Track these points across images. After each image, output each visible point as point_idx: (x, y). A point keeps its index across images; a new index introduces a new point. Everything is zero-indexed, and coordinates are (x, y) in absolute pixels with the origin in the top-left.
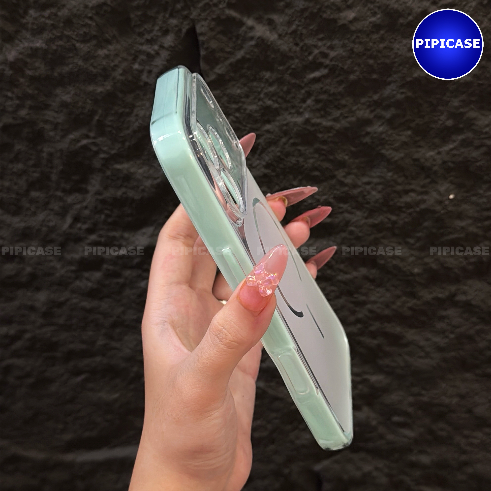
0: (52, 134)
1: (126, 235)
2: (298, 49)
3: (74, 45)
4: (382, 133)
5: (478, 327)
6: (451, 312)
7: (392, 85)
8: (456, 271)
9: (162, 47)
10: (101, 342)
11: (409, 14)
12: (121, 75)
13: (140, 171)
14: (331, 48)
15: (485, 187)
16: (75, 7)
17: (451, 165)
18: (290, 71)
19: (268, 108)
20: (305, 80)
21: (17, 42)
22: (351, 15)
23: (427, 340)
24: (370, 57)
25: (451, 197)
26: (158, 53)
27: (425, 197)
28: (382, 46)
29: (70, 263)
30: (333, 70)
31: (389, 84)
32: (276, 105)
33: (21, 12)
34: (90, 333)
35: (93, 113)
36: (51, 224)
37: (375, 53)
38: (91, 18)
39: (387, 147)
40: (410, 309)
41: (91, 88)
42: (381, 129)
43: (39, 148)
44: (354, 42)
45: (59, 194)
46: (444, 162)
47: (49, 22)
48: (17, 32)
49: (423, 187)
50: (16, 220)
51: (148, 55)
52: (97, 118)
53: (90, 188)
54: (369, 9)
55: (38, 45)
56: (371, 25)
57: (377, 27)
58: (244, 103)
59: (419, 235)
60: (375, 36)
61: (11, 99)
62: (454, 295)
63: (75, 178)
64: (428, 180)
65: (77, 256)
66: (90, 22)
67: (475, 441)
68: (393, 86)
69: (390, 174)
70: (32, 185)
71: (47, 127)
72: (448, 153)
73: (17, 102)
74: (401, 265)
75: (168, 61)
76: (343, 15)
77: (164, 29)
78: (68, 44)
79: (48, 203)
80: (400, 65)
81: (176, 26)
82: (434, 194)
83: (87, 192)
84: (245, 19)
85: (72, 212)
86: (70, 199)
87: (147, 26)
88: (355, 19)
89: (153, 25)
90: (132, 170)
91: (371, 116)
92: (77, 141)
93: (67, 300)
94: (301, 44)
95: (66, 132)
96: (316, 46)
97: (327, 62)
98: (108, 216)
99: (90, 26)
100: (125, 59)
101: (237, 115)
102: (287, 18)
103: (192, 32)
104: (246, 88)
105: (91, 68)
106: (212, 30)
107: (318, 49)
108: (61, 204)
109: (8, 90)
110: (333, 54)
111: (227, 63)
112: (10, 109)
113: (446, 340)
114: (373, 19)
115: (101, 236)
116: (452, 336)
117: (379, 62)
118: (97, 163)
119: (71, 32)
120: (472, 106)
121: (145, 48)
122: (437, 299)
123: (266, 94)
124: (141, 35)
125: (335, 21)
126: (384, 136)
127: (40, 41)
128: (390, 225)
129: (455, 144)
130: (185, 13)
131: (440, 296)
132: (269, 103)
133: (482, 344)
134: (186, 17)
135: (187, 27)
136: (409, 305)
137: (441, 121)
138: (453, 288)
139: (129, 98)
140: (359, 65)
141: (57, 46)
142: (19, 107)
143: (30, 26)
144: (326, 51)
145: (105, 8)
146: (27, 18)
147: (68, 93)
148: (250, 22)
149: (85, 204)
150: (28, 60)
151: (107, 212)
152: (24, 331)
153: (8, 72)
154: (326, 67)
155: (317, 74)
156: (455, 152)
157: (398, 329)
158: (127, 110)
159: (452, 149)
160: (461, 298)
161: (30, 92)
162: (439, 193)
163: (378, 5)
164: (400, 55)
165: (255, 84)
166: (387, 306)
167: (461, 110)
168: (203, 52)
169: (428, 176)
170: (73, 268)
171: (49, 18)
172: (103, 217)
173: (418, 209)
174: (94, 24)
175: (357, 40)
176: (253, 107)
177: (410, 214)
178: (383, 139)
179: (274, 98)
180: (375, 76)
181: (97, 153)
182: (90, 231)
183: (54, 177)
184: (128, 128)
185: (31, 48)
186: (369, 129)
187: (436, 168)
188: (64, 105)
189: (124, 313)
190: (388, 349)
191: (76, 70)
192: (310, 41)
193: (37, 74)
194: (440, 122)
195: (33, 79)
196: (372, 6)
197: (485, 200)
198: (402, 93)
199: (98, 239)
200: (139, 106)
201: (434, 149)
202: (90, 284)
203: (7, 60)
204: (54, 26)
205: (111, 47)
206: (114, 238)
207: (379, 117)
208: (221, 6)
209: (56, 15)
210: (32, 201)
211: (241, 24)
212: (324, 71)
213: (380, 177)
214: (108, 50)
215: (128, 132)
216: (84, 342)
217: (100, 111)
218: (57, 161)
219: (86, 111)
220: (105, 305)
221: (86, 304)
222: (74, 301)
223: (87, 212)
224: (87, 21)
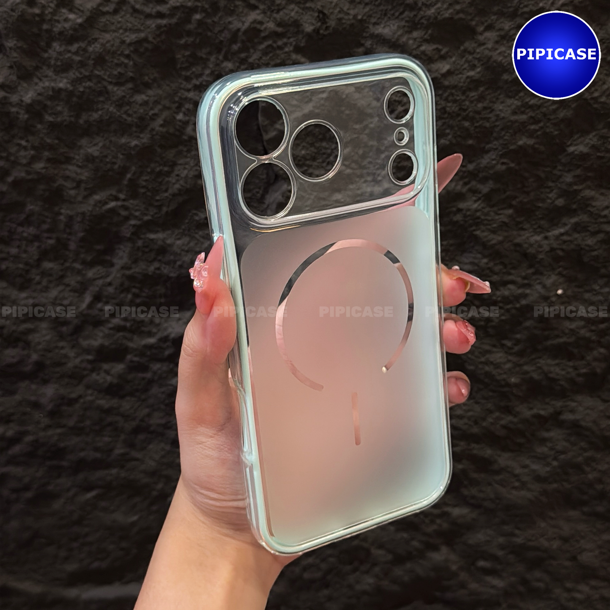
0: (72, 192)
3: (105, 87)
4: (477, 211)
5: (586, 454)
6: (555, 434)
7: (491, 153)
8: (562, 383)
10: (119, 450)
12: (161, 126)
13: (179, 242)
15: (601, 282)
16: (108, 41)
17: (560, 253)
21: (36, 80)
22: (444, 67)
23: (525, 467)
24: (465, 119)
25: (560, 292)
27: (528, 291)
28: (480, 105)
29: (87, 351)
31: (488, 152)
33: (43, 44)
34: (107, 439)
35: (124, 170)
37: (471, 114)
38: (128, 57)
39: (483, 227)
40: (504, 427)
41: (123, 140)
42: (475, 206)
43: (56, 209)
44: (446, 100)
45: (77, 266)
46: (552, 250)
47: (77, 58)
48: (37, 68)
49: (525, 278)
50: (24, 295)
52: (129, 176)
53: (115, 261)
54: (467, 61)
55: (61, 85)
56: (468, 80)
57: (475, 83)
58: (310, 166)
59: (518, 336)
60: (473, 94)
61: (25, 148)
62: (559, 413)
63: (98, 247)
64: (531, 271)
65: (96, 343)
66: (126, 61)
67: (579, 596)
68: (492, 155)
69: (485, 260)
70: (44, 255)
71: (68, 184)
72: (557, 238)
73: (32, 152)
74: (494, 372)
77: (216, 73)
78: (99, 85)
79: (62, 277)
80: (502, 129)
82: (539, 287)
83: (112, 265)
85: (93, 289)
86: (90, 274)
87: (196, 69)
88: (449, 73)
89: (203, 69)
90: (169, 242)
91: (464, 190)
92: (103, 203)
93: (80, 397)
95: (92, 192)
96: (399, 102)
98: (136, 295)
99: (126, 66)
100: (165, 108)
104: (313, 149)
105: (124, 116)
107: (402, 106)
108: (79, 278)
109: (21, 138)
112: (24, 161)
113: (548, 469)
114: (471, 73)
116: (555, 463)
117: (477, 124)
118: (126, 231)
119: (103, 72)
120: (589, 183)
122: (538, 416)
124: (188, 79)
126: (478, 214)
127: (65, 80)
128: (482, 323)
129: (567, 228)
130: (243, 55)
131: (542, 413)
133: (592, 476)
136: (503, 422)
137: (550, 199)
138: (559, 404)
139: (170, 154)
140: (451, 127)
141: (85, 87)
142: (34, 159)
143: (53, 62)
145: (146, 45)
146: (50, 51)
147: (95, 145)
149: (108, 280)
150: (49, 103)
151: (135, 290)
152: (26, 433)
153: (24, 116)
156: (565, 238)
157: (488, 452)
158: (166, 169)
159: (562, 234)
160: (567, 416)
161: (48, 141)
162: (544, 286)
163: (478, 56)
164: (503, 118)
165: (324, 144)
166: (476, 423)
167: (575, 187)
169: (531, 266)
170: (90, 357)
171: (76, 53)
172: (130, 296)
173: (518, 306)
174: (131, 63)
175: (450, 98)
177: (508, 311)
178: (478, 218)
180: (470, 142)
181: (127, 218)
183: (72, 246)
184: (166, 191)
185: (53, 89)
186: (462, 205)
187: (541, 256)
188: (90, 159)
189: (149, 415)
190: (475, 475)
191: (107, 117)
193: (59, 119)
194: (549, 201)
195: (53, 126)
196: (470, 58)
197: (601, 298)
198: (503, 163)
199: (122, 323)
200: (181, 164)
201: (541, 233)
202: (109, 378)
203: (22, 101)
204: (82, 64)
205: (150, 92)
207: (474, 191)
208: (287, 50)
209: (85, 50)
210: (43, 274)
213: (472, 263)
214: (147, 96)
215: (166, 194)
216: (96, 449)
217: (133, 168)
218: (76, 227)
219: (116, 167)
220: (126, 405)
221: (104, 402)
222: (89, 398)
223: (111, 290)
224: (122, 59)
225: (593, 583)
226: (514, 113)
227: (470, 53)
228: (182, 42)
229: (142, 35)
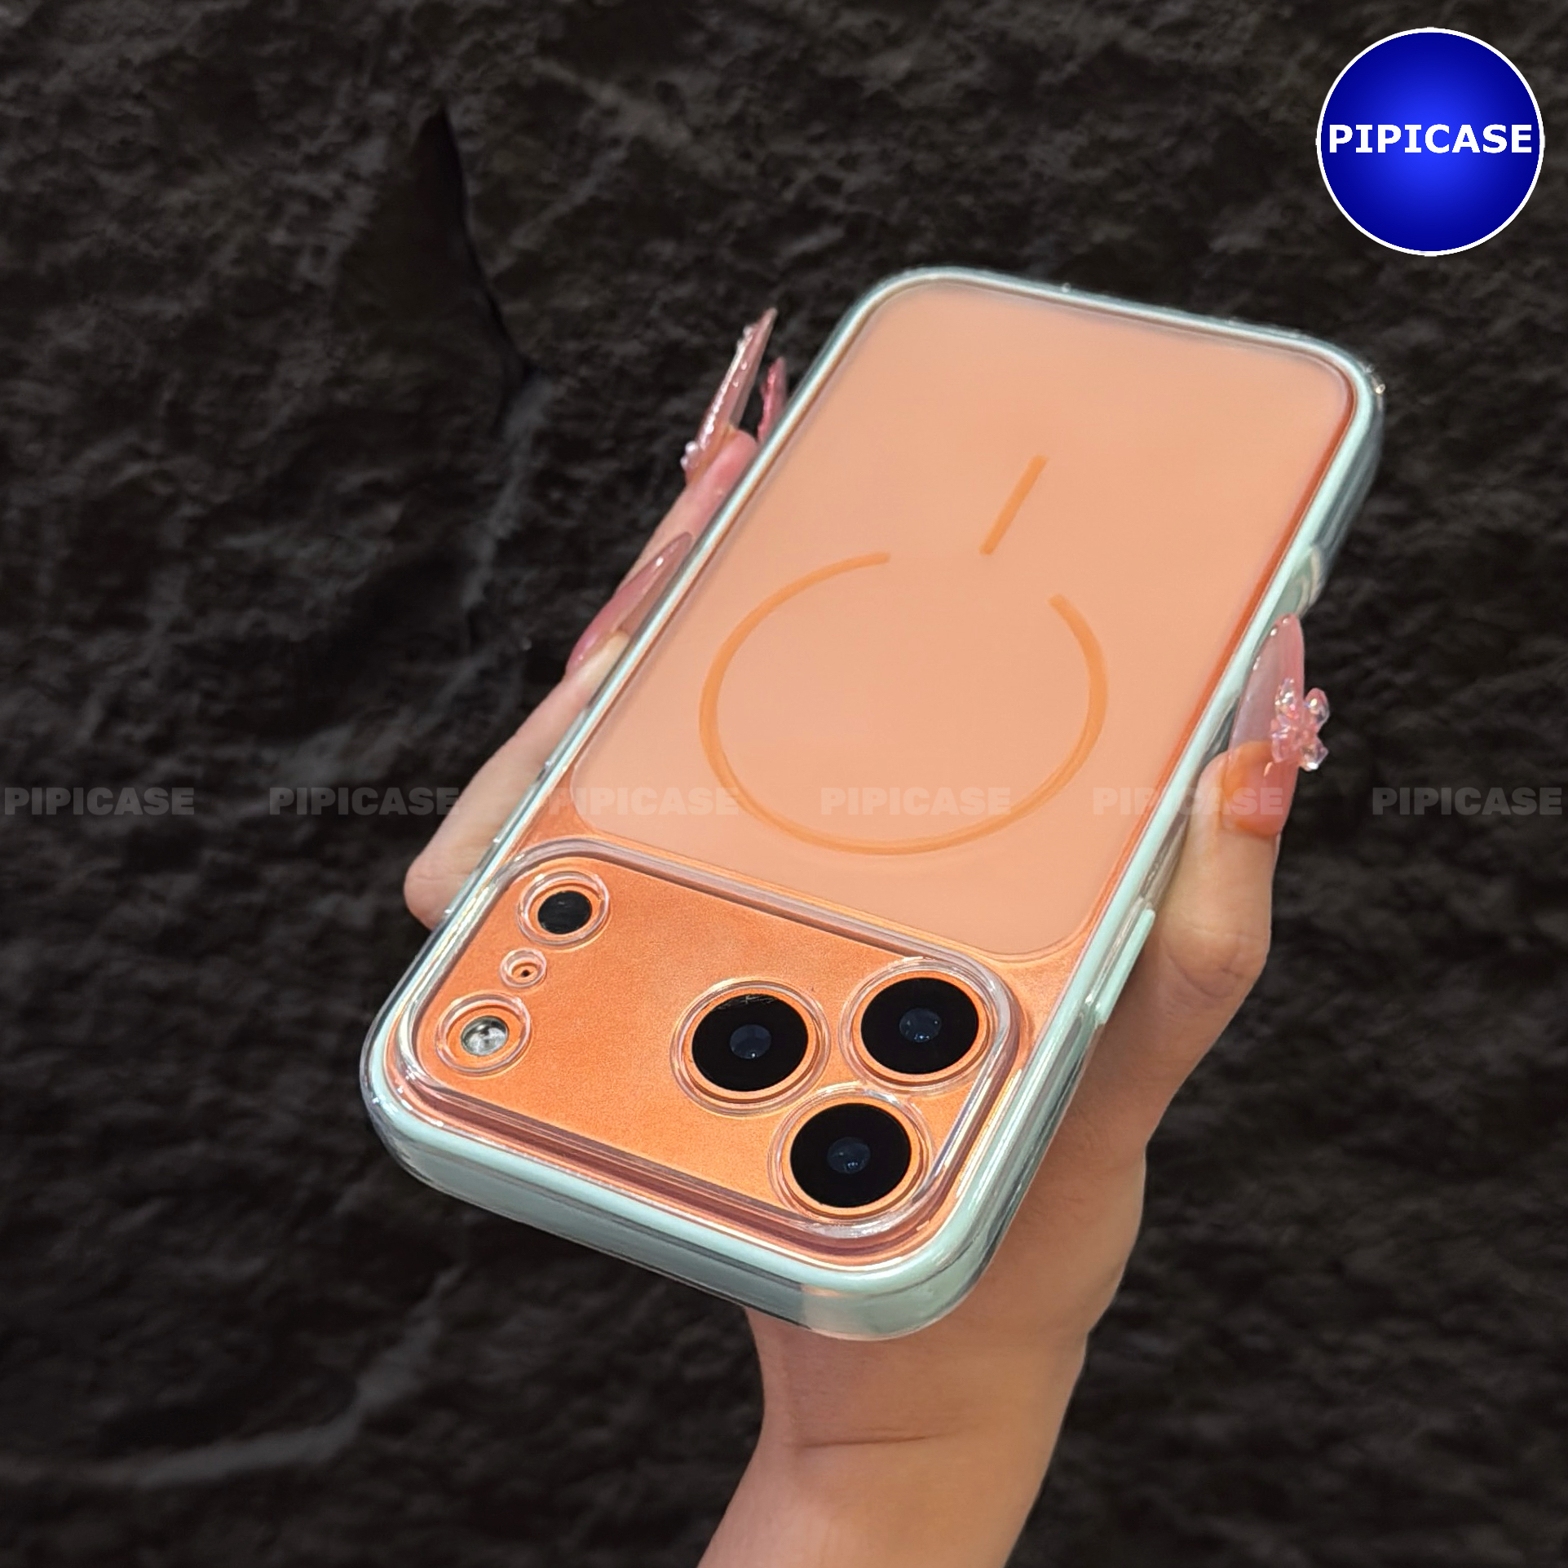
0: (34, 448)
1: (268, 755)
2: (751, 169)
3: (92, 179)
5: (1341, 1000)
9: (352, 176)
10: (203, 1093)
11: (1069, 57)
12: (236, 262)
13: (303, 554)
14: (850, 163)
16: (91, 65)
18: (732, 237)
19: (673, 350)
20: (779, 263)
22: (899, 63)
24: (963, 187)
26: (340, 196)
28: (994, 153)
29: (102, 847)
30: (855, 228)
31: (1025, 265)
32: (696, 340)
34: (169, 1068)
35: (153, 381)
36: (40, 728)
37: (975, 176)
38: (140, 98)
41: (146, 305)
44: (913, 144)
47: (18, 113)
51: (313, 201)
52: (166, 395)
53: (153, 612)
54: (954, 47)
56: (960, 93)
57: (976, 99)
58: (601, 335)
60: (975, 126)
63: (109, 581)
65: (120, 826)
66: (138, 110)
67: (1359, 1362)
71: (22, 428)
75: (371, 216)
76: (874, 65)
77: (356, 122)
78: (75, 176)
79: (27, 664)
80: (1051, 208)
81: (392, 113)
83: (145, 625)
84: (591, 87)
85: (103, 689)
86: (94, 650)
87: (306, 117)
88: (912, 78)
89: (324, 113)
90: (280, 551)
92: (108, 467)
93: (96, 966)
94: (760, 154)
95: (78, 442)
96: (803, 161)
97: (838, 205)
98: (210, 696)
99: (135, 120)
100: (244, 217)
101: (584, 371)
102: (714, 81)
103: (438, 128)
104: (607, 292)
105: (144, 247)
106: (495, 119)
107: (810, 168)
108: (68, 666)
110: (854, 181)
111: (547, 216)
115: (191, 760)
116: (1265, 1030)
117: (990, 201)
118: (173, 535)
119: (83, 142)
121: (302, 180)
123: (665, 307)
124: (289, 142)
125: (851, 84)
130: (416, 73)
132: (676, 332)
133: (1355, 1054)
134: (418, 86)
135: (426, 115)
139: (263, 333)
140: (933, 212)
141: (42, 183)
144: (838, 174)
145: (181, 66)
147: (79, 324)
148: (607, 94)
149: (140, 662)
151: (206, 684)
154: (837, 219)
155: (810, 243)
158: (256, 370)
163: (975, 33)
164: (1051, 180)
165: (633, 278)
168: (472, 188)
170: (110, 863)
171: (14, 100)
172: (195, 700)
174: (149, 114)
175: (922, 140)
176: (633, 348)
179: (691, 319)
180: (981, 244)
181: (171, 502)
182: (158, 746)
183: (44, 582)
184: (261, 424)
188: (68, 360)
189: (269, 999)
191: (100, 253)
192: (786, 146)
196: (958, 38)
199: (184, 769)
200: (291, 356)
202: (162, 913)
204: (31, 125)
205: (202, 182)
206: (230, 765)
208: (520, 51)
209: (36, 91)
211: (581, 100)
212: (830, 234)
214: (194, 191)
215: (262, 435)
216: (149, 1097)
217: (177, 376)
218: (51, 533)
219: (134, 375)
220: (211, 977)
221: (154, 976)
222: (117, 967)
223: (147, 687)
224: (129, 106)
225: (1392, 1325)
226: (1076, 164)
227: (960, 27)
228: (268, 49)
229: (170, 43)
